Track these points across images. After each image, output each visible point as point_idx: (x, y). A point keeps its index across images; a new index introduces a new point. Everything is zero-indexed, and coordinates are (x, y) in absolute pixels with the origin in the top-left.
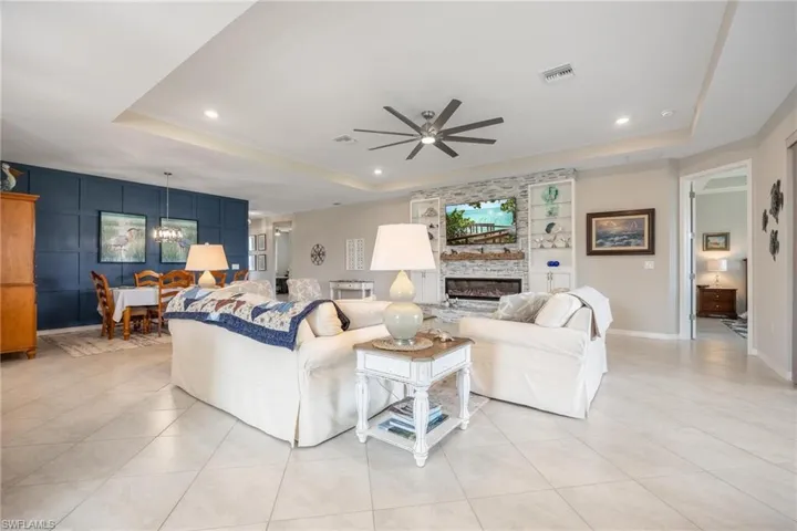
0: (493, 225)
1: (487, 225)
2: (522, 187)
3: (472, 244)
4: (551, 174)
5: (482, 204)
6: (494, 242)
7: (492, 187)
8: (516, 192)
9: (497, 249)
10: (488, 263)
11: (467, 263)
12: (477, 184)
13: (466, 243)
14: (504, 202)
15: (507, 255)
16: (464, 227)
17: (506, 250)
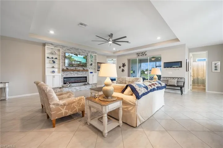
0: (81, 62)
1: (79, 62)
2: (87, 53)
3: (74, 66)
4: (93, 52)
5: (78, 55)
6: (81, 67)
7: (79, 51)
8: (86, 54)
9: (81, 69)
10: (78, 72)
11: (72, 72)
12: (75, 49)
13: (73, 66)
14: (84, 56)
15: (84, 70)
16: (72, 61)
17: (83, 69)
